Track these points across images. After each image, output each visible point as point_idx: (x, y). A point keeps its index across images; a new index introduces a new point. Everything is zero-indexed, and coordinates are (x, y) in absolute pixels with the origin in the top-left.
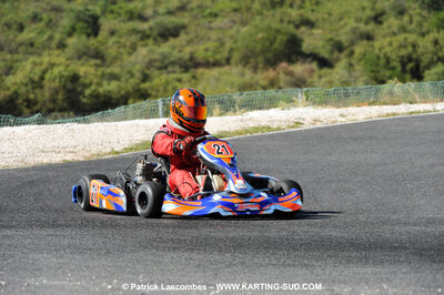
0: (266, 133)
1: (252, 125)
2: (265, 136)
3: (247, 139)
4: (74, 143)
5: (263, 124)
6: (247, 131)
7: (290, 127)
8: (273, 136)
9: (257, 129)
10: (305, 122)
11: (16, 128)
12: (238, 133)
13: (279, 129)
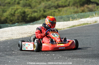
0: (87, 25)
1: (82, 23)
2: (87, 26)
3: (81, 27)
4: (30, 31)
5: (86, 22)
6: (81, 25)
7: (94, 23)
8: (89, 26)
9: (84, 24)
10: (98, 21)
11: (12, 28)
12: (78, 25)
13: (90, 24)
